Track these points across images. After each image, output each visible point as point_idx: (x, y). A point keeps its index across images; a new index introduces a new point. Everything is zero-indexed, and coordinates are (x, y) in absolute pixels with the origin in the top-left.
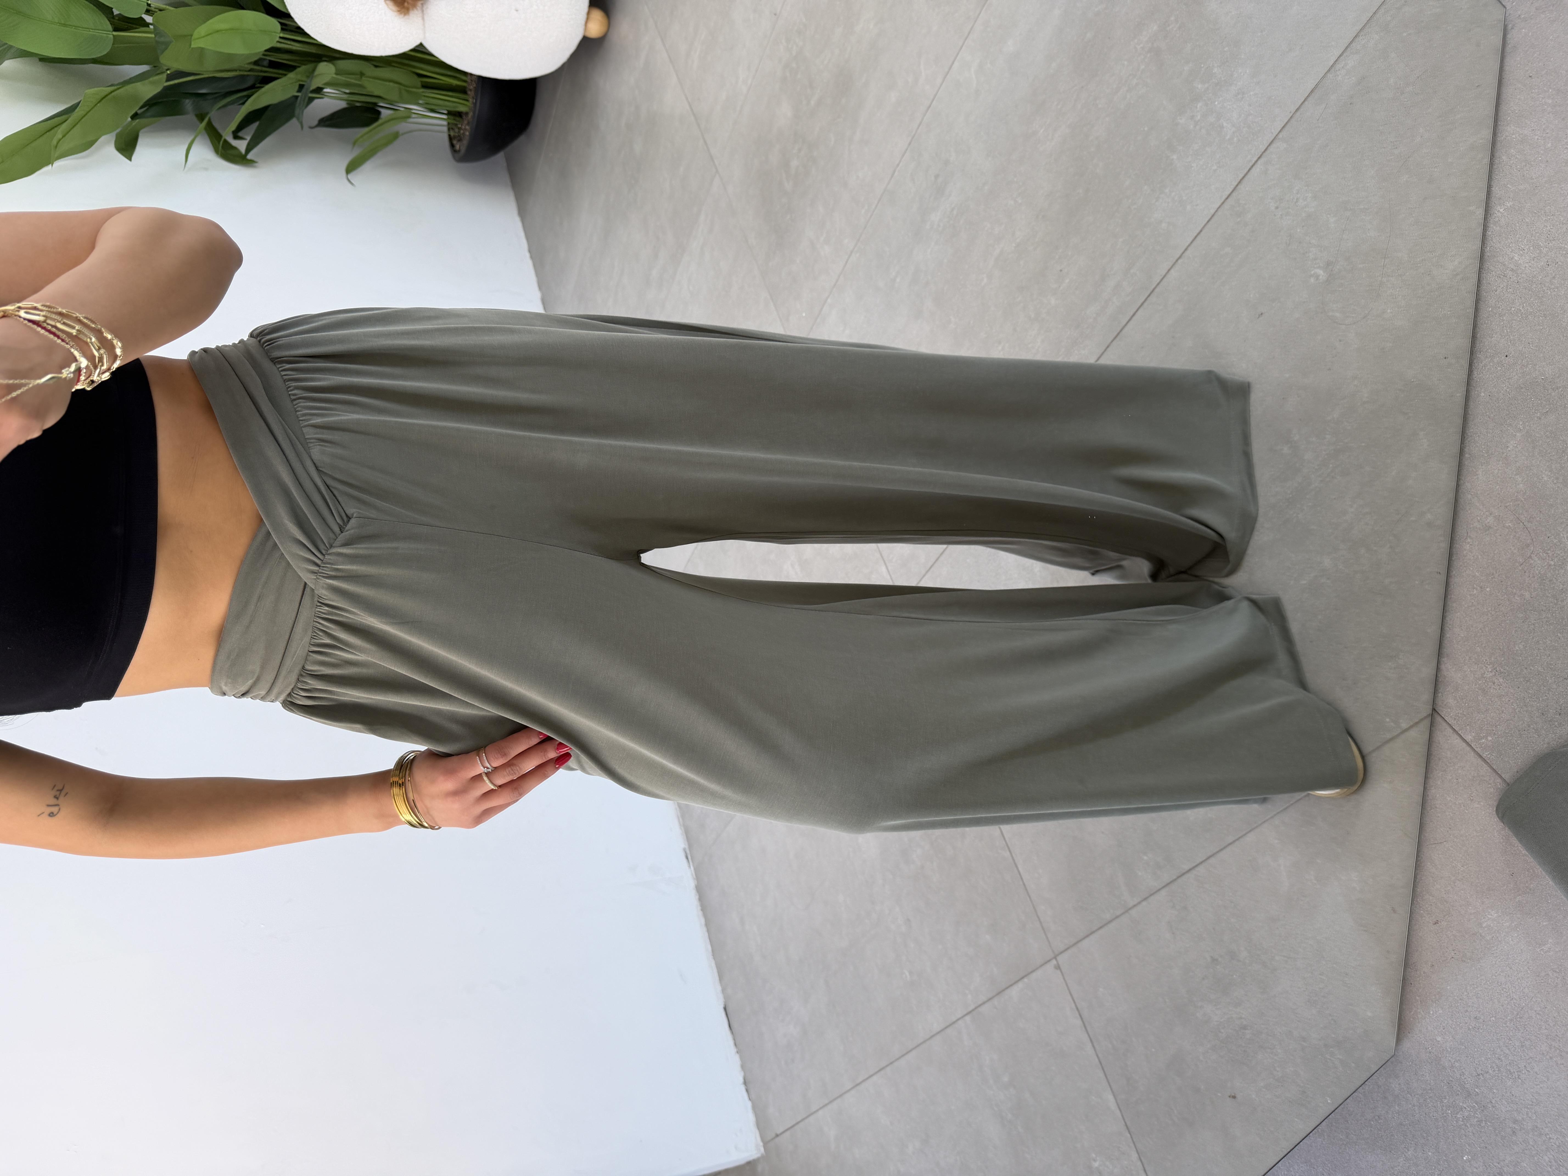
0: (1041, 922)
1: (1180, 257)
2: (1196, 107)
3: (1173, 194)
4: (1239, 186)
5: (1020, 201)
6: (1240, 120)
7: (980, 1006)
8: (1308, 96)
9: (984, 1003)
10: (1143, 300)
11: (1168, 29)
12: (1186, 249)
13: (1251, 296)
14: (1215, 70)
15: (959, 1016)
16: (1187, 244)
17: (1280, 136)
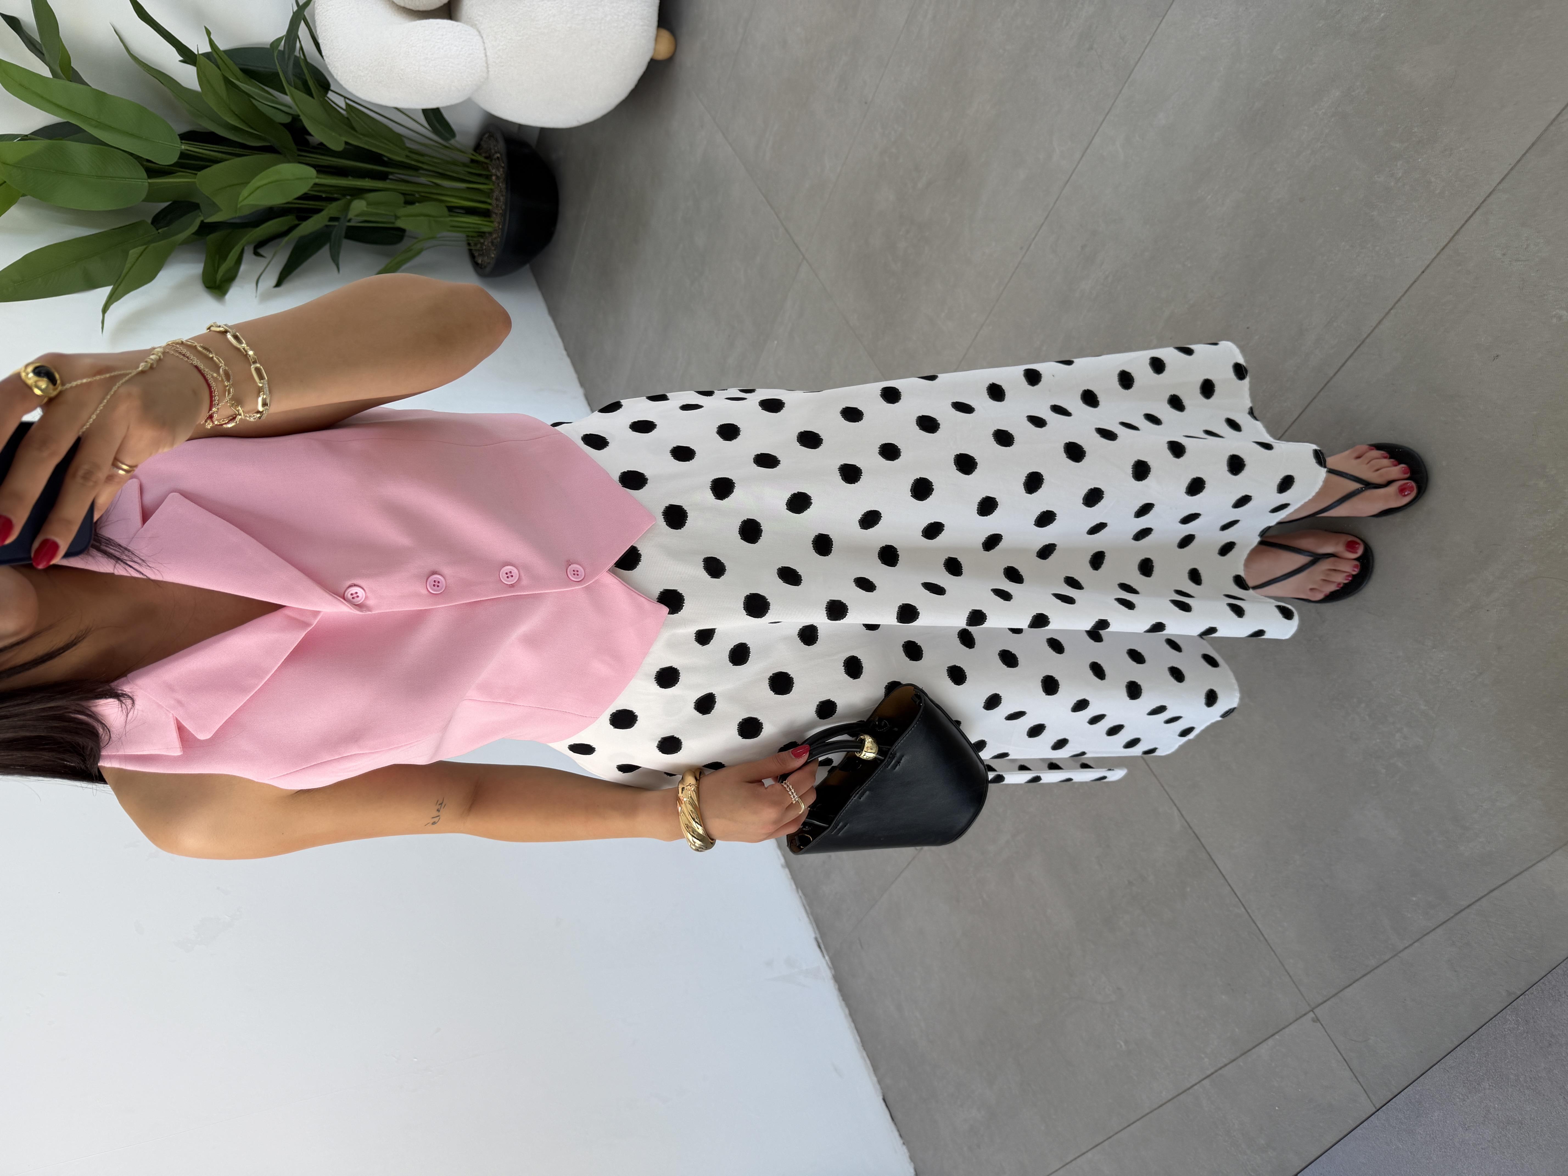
0: (1290, 976)
1: (1392, 309)
2: (1396, 165)
3: (1377, 248)
4: (1457, 237)
5: (1189, 265)
6: (1451, 174)
7: (1220, 1068)
8: (1530, 148)
9: (1226, 1065)
10: (1352, 351)
11: (1353, 94)
12: (1399, 300)
13: (1483, 340)
14: (1416, 129)
15: (1194, 1083)
16: (1400, 295)
17: (1501, 187)
